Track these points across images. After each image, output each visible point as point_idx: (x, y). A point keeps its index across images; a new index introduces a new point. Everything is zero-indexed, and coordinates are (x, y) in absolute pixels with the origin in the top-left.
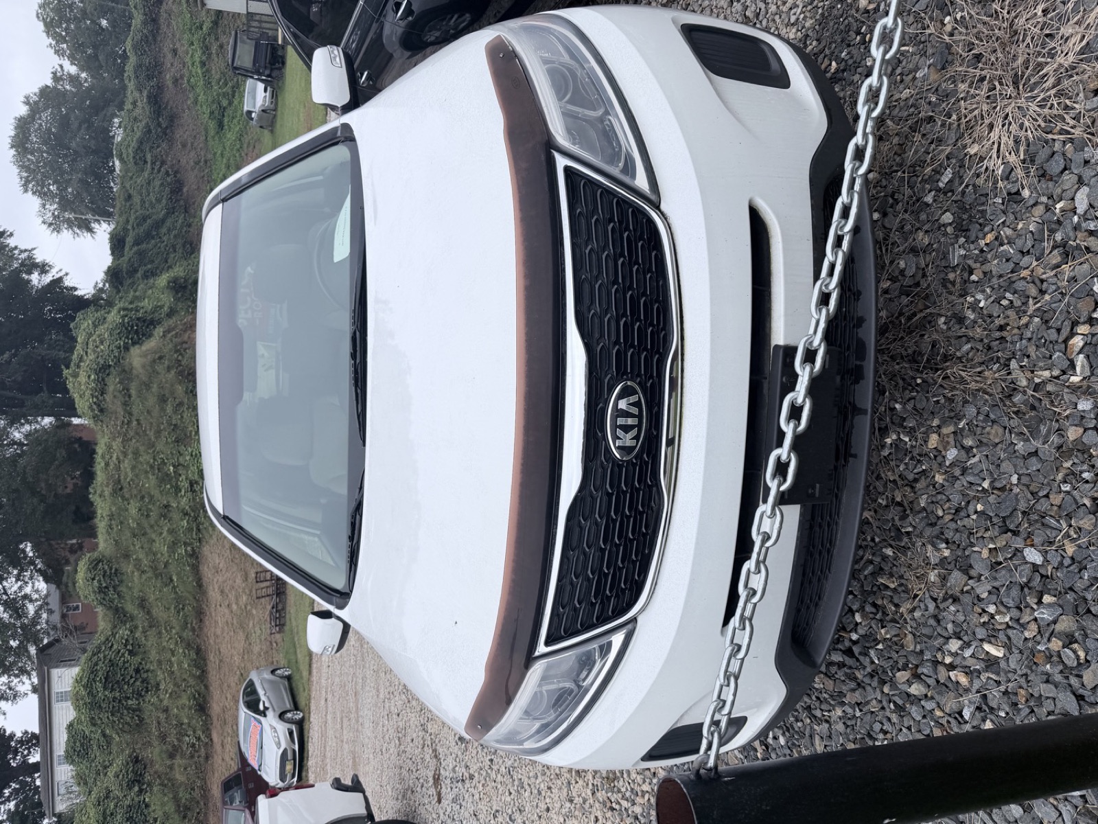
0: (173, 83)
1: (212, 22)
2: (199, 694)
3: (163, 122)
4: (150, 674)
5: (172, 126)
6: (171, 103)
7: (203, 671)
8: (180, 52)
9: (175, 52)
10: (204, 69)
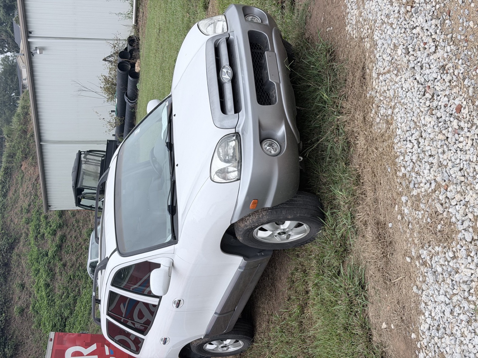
0: (19, 313)
1: (56, 246)
3: (8, 352)
5: (16, 354)
6: (17, 332)
8: (27, 285)
9: (23, 286)
10: (48, 290)
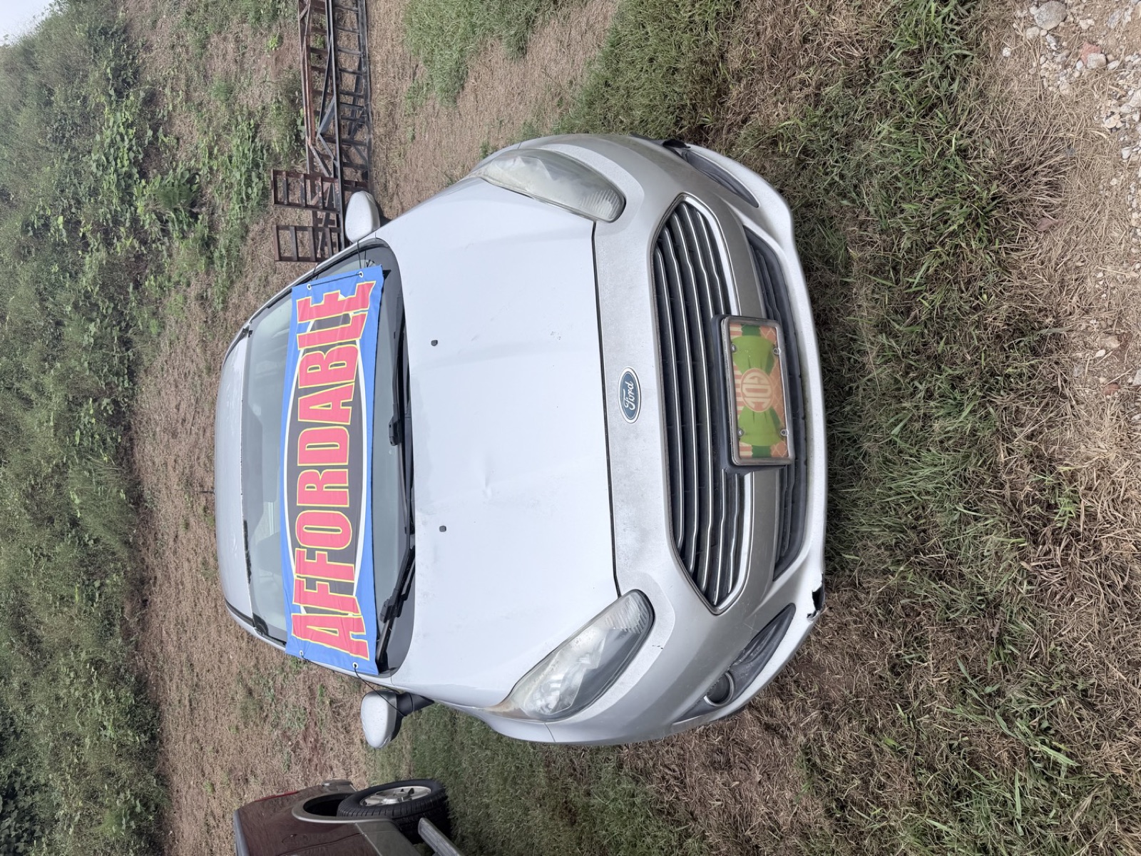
2: (145, 805)
4: (37, 796)
7: (153, 738)
